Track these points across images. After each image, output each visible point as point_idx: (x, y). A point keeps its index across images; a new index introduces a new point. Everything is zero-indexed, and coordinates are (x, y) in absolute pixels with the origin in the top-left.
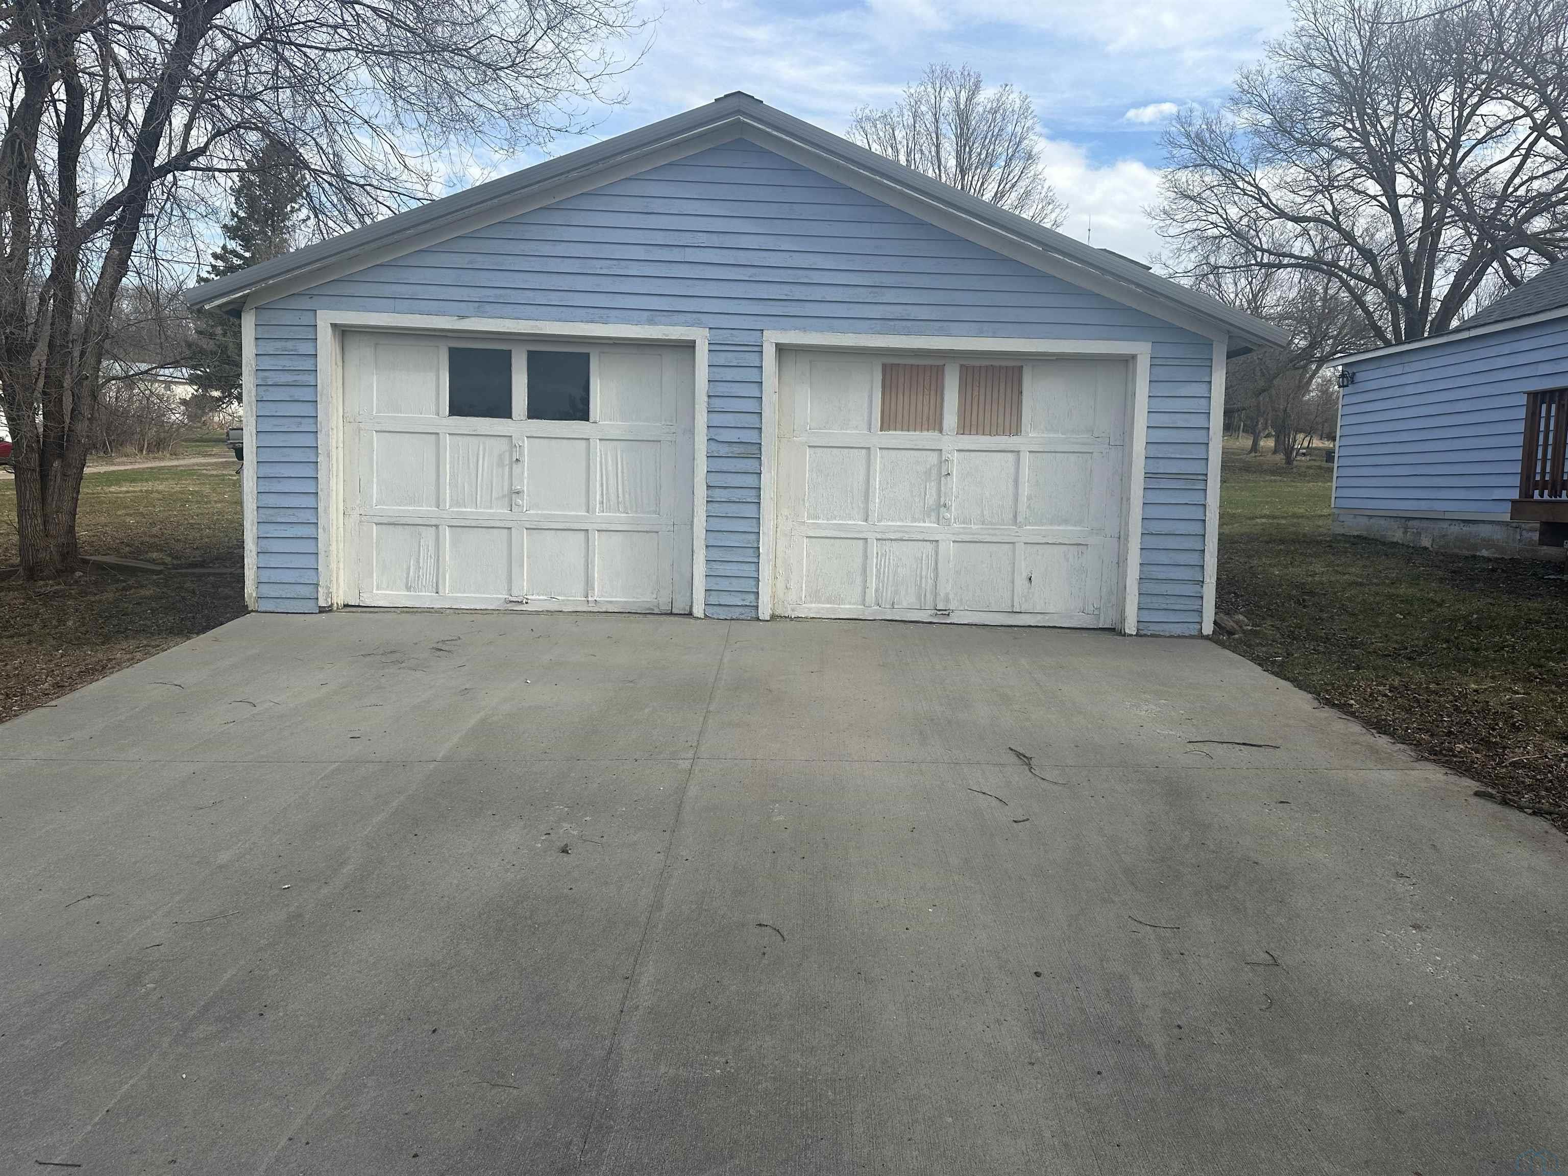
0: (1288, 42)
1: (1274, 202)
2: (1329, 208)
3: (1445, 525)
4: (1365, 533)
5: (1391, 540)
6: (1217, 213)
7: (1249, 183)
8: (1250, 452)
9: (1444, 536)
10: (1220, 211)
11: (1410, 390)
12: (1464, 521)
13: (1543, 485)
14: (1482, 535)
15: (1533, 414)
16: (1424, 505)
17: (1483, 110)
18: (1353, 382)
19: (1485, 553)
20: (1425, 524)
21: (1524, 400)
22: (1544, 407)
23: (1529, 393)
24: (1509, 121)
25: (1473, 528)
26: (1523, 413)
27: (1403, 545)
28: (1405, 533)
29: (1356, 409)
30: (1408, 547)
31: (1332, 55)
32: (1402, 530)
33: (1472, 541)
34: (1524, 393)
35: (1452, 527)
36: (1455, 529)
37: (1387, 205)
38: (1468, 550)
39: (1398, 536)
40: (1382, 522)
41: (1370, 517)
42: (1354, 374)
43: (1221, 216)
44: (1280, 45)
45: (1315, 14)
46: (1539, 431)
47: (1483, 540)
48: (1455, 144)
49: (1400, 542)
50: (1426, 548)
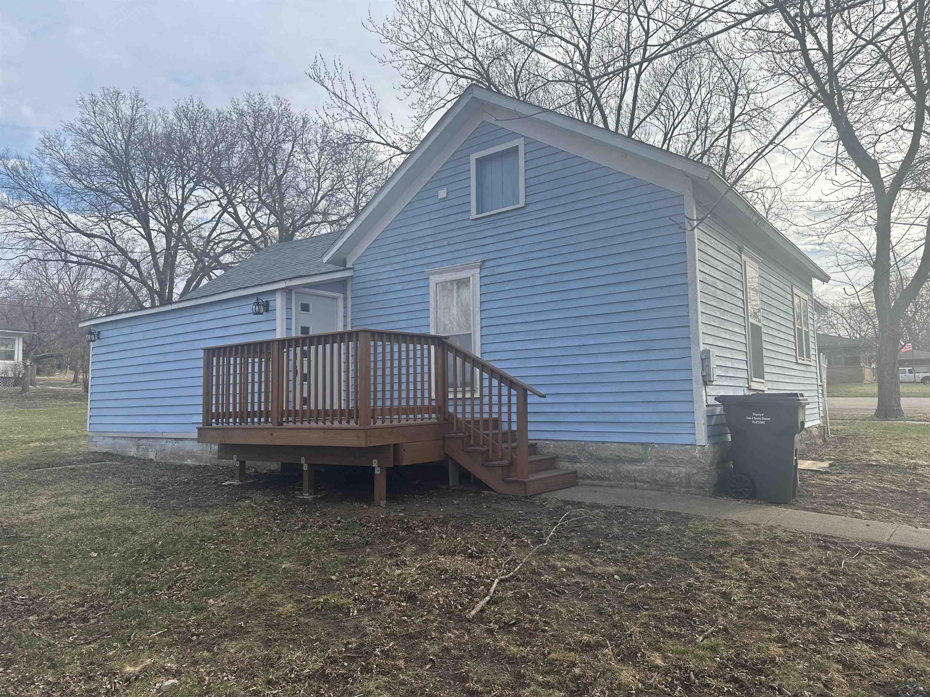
0: (77, 126)
1: (73, 222)
2: (109, 232)
3: (163, 442)
4: (111, 451)
5: (129, 455)
6: (32, 223)
7: (54, 207)
8: (73, 382)
9: (164, 450)
10: (34, 222)
11: (137, 345)
12: (175, 439)
13: (218, 416)
14: (188, 449)
15: (208, 364)
16: (148, 428)
17: (195, 193)
18: (99, 338)
19: (189, 462)
20: (150, 442)
21: (201, 354)
22: (215, 359)
23: (205, 350)
24: (208, 201)
25: (181, 444)
26: (201, 363)
27: (136, 458)
28: (138, 449)
29: (102, 358)
30: (140, 459)
31: (106, 140)
32: (136, 447)
33: (181, 453)
34: (202, 349)
35: (168, 444)
36: (170, 445)
37: (144, 234)
38: (179, 460)
39: (133, 451)
40: (122, 441)
41: (114, 438)
42: (99, 332)
43: (35, 225)
44: (71, 124)
45: (94, 113)
46: (213, 376)
47: (188, 452)
48: (181, 208)
49: (135, 456)
50: (151, 460)
